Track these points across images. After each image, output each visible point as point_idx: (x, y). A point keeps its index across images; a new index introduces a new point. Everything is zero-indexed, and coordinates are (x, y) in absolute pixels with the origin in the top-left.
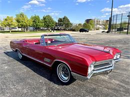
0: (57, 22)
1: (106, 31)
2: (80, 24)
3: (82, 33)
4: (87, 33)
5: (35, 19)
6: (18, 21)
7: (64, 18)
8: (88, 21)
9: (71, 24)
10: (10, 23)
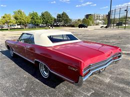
0: (56, 18)
1: (105, 26)
2: (79, 20)
3: (81, 29)
4: (86, 29)
5: (33, 16)
6: (16, 18)
7: (63, 14)
8: (87, 16)
9: (70, 20)
10: (8, 21)
